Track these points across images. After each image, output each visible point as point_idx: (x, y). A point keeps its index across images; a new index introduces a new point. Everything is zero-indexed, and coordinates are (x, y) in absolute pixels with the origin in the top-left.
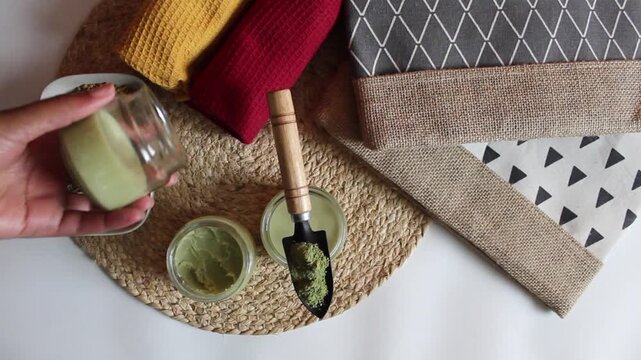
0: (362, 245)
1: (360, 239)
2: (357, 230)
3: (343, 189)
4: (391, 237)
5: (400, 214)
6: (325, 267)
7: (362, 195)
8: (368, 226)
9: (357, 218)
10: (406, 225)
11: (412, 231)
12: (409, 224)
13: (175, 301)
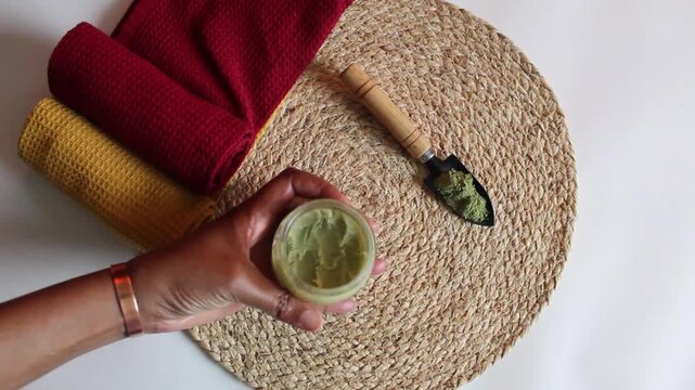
0: (438, 348)
1: (438, 341)
2: (437, 330)
3: (437, 284)
4: (470, 349)
5: (486, 326)
6: (471, 181)
7: (454, 297)
8: (450, 330)
9: (442, 318)
10: (488, 341)
11: (493, 349)
12: (492, 341)
13: (227, 345)
